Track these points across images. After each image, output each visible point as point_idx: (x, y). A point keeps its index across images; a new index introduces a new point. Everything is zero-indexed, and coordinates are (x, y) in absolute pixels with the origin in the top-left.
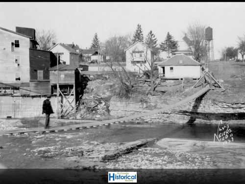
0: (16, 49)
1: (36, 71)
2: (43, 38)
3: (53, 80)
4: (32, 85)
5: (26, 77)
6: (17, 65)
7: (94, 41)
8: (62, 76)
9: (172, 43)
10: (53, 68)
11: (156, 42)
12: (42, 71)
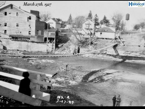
0: (29, 20)
1: (38, 31)
2: (45, 15)
3: (45, 35)
4: (36, 37)
5: (33, 33)
6: (29, 28)
7: (70, 17)
8: (50, 34)
9: (106, 20)
10: (46, 30)
11: (98, 20)
12: (41, 31)
